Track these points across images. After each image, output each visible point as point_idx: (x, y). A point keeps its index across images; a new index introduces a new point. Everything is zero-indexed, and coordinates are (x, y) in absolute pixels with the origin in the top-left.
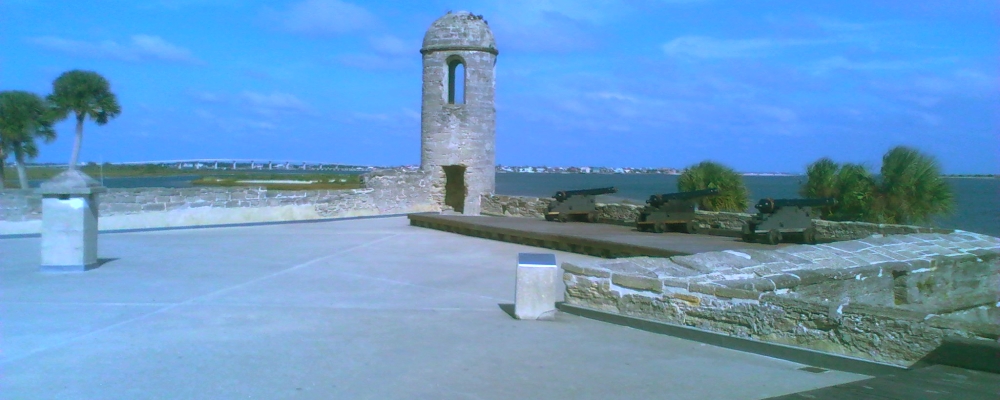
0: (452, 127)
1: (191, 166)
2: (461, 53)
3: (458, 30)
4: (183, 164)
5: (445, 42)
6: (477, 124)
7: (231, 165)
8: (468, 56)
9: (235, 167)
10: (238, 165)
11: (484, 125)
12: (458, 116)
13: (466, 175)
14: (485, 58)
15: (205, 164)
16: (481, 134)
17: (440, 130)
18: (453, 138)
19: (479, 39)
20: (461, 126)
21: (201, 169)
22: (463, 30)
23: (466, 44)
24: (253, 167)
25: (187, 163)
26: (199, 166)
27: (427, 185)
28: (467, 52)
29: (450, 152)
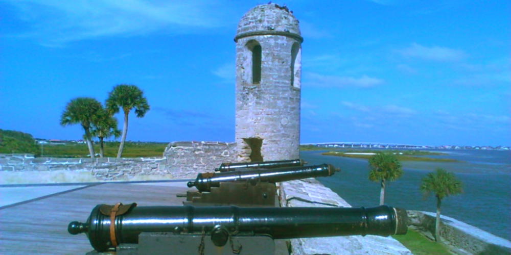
0: (250, 104)
1: (332, 146)
2: (256, 37)
3: (255, 18)
4: (328, 145)
5: (245, 29)
6: (271, 101)
7: (351, 145)
8: (262, 40)
9: (352, 146)
10: (354, 145)
11: (279, 102)
12: (255, 94)
13: (263, 146)
14: (279, 42)
15: (339, 145)
16: (277, 110)
17: (241, 108)
18: (251, 114)
19: (273, 25)
20: (257, 103)
21: (337, 147)
22: (259, 18)
23: (260, 29)
24: (361, 146)
25: (331, 144)
26: (336, 146)
27: (231, 155)
28: (261, 37)
29: (248, 126)
